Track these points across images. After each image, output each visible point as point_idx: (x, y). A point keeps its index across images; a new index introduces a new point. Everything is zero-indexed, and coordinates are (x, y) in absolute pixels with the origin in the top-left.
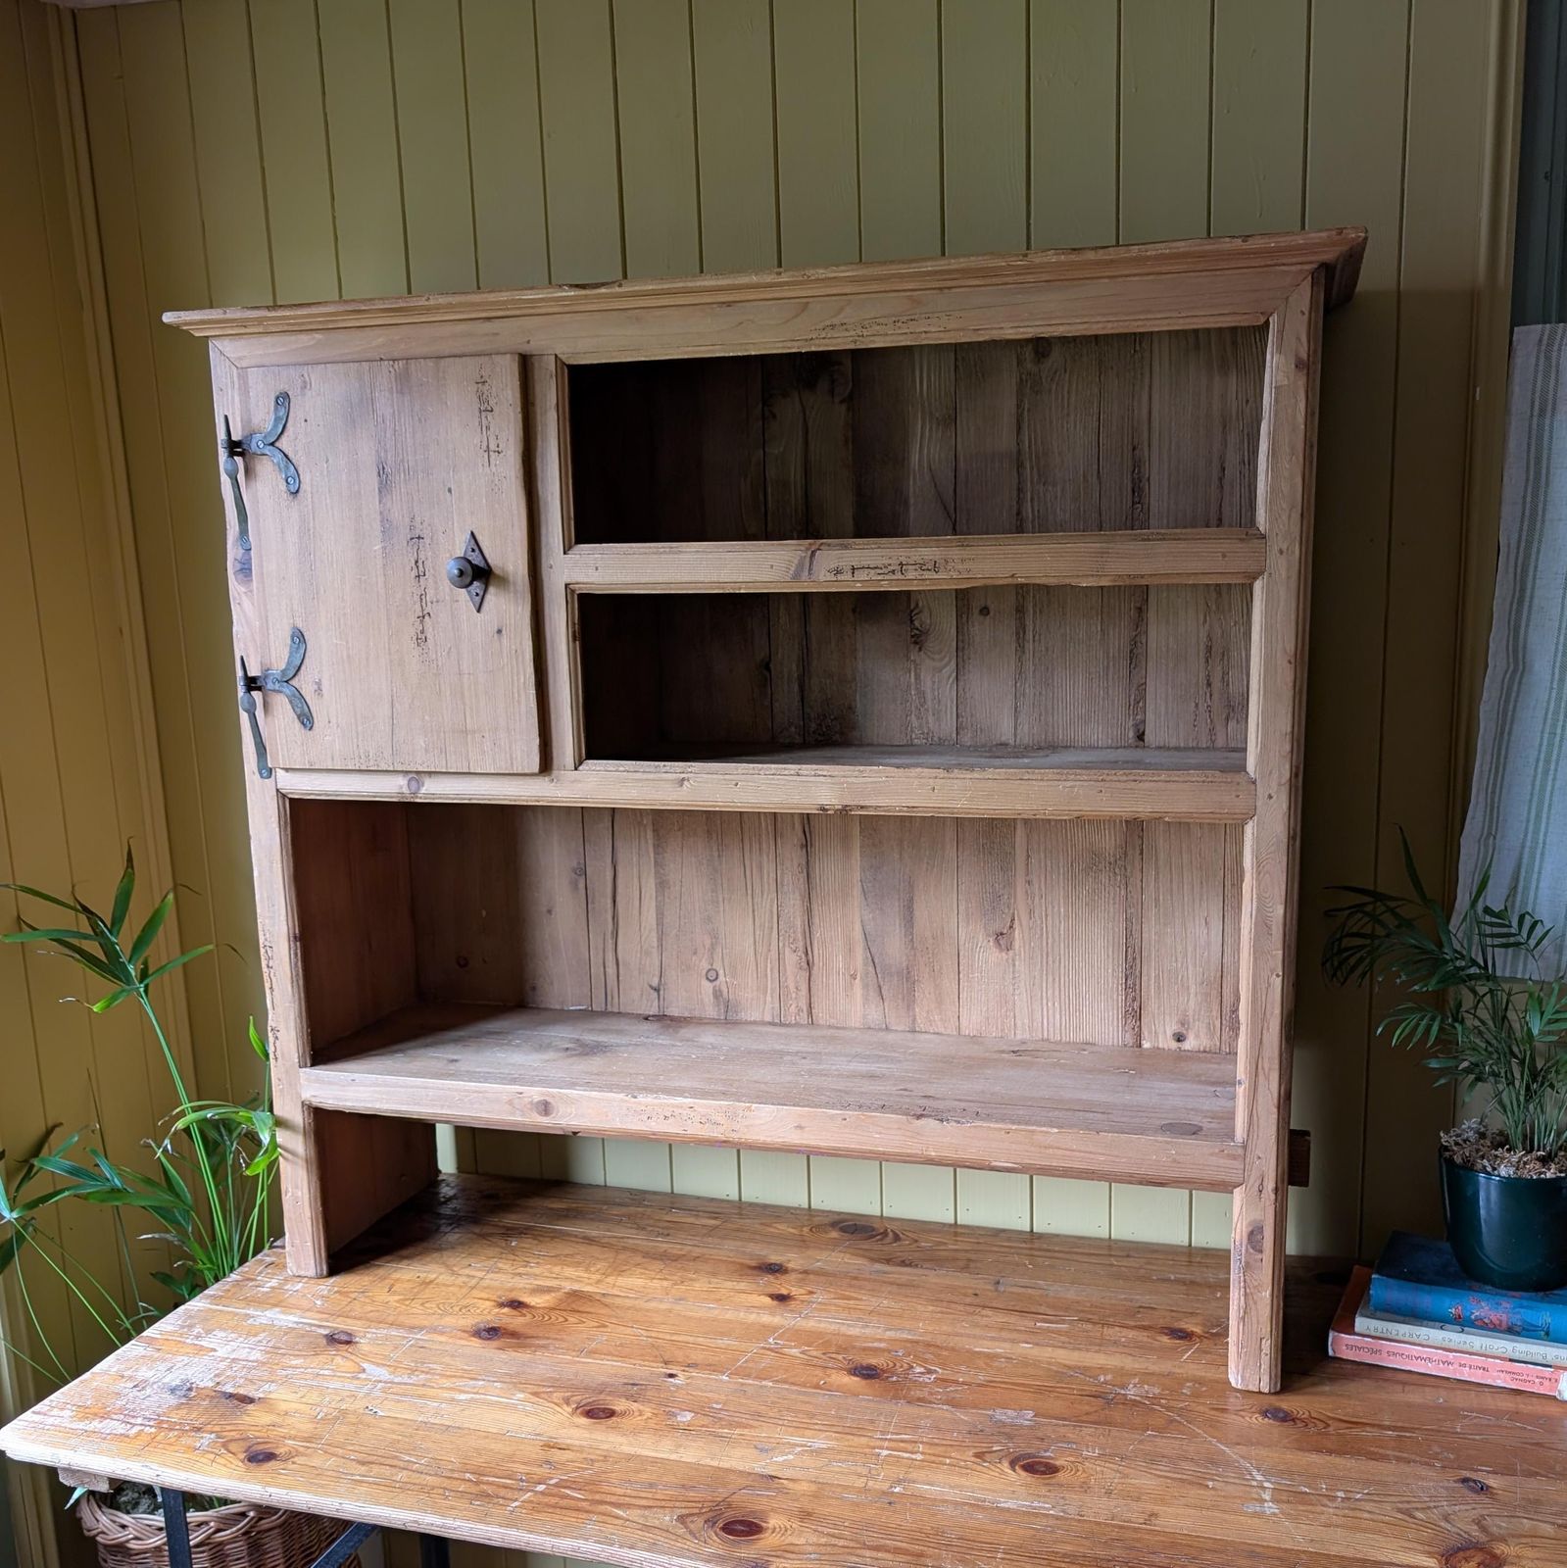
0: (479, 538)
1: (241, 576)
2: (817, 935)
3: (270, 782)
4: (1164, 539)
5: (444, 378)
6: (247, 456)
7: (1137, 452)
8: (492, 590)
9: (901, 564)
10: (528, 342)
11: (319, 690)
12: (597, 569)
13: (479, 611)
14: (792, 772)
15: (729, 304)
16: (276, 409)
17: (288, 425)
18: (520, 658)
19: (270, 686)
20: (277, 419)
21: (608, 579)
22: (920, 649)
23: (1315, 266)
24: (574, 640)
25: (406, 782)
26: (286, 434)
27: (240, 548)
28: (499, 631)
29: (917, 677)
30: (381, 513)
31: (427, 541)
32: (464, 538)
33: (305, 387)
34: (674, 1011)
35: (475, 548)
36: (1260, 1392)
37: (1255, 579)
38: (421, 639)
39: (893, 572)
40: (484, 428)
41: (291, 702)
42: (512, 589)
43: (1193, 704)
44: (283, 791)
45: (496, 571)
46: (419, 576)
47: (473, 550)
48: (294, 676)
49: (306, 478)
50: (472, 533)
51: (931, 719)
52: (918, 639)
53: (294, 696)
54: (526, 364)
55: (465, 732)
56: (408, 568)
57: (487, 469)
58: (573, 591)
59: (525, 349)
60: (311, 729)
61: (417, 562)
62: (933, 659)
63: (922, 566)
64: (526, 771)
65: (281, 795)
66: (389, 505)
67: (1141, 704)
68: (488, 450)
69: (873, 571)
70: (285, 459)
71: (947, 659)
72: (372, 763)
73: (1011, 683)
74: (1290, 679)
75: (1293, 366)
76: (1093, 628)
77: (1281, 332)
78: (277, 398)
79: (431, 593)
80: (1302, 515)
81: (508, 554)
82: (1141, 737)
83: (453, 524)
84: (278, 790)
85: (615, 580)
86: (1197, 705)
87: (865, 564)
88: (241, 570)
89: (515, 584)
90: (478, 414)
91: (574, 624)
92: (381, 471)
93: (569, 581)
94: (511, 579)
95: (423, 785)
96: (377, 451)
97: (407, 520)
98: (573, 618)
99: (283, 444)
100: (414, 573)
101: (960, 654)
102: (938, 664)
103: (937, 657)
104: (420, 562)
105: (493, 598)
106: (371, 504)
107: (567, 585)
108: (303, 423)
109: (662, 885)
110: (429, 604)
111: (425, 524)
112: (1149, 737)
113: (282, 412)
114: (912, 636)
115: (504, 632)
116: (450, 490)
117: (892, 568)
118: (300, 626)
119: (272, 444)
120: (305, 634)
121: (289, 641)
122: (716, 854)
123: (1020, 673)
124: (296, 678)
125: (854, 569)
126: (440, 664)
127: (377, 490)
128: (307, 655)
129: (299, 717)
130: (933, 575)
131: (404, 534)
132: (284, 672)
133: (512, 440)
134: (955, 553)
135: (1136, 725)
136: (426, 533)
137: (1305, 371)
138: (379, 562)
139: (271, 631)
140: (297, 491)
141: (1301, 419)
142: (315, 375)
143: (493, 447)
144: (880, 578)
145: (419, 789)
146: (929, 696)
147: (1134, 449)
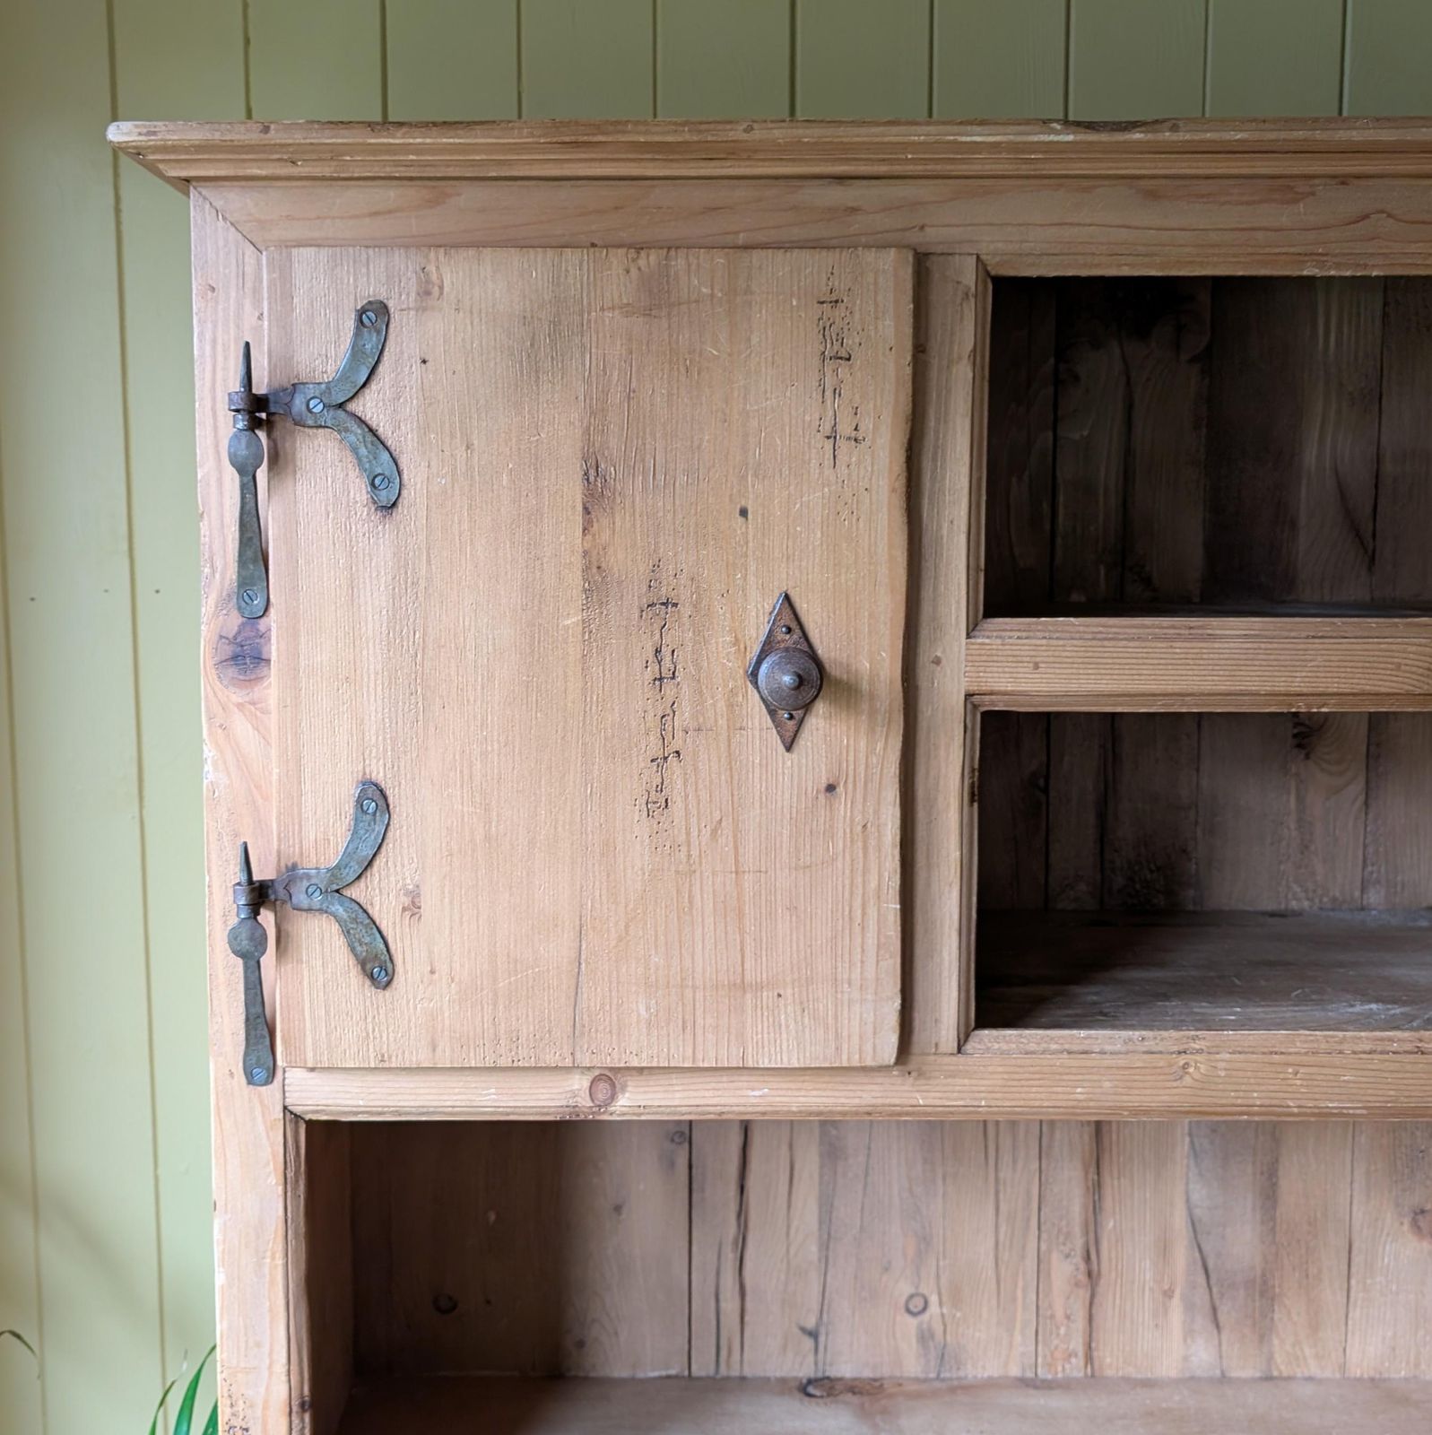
0: (802, 606)
1: (232, 671)
3: (271, 1092)
5: (748, 291)
6: (281, 426)
8: (820, 707)
10: (922, 228)
11: (413, 908)
12: (1036, 666)
13: (789, 748)
14: (1408, 1047)
16: (358, 334)
17: (381, 368)
18: (872, 842)
19: (300, 898)
20: (358, 356)
21: (1059, 687)
24: (972, 801)
25: (586, 1084)
26: (374, 386)
27: (235, 613)
28: (831, 788)
30: (585, 553)
31: (686, 610)
32: (768, 608)
33: (428, 293)
35: (794, 625)
38: (657, 802)
40: (829, 393)
41: (347, 933)
42: (865, 706)
44: (297, 1110)
45: (833, 670)
46: (661, 679)
47: (789, 630)
48: (359, 877)
49: (414, 475)
50: (787, 597)
53: (355, 920)
54: (923, 267)
55: (743, 987)
56: (638, 664)
57: (828, 472)
58: (975, 707)
59: (915, 238)
60: (389, 983)
61: (658, 651)
64: (869, 1062)
65: (291, 1116)
66: (605, 536)
68: (832, 436)
70: (369, 438)
72: (523, 1053)
78: (361, 313)
79: (684, 716)
83: (745, 578)
84: (285, 1108)
85: (1074, 687)
88: (235, 658)
89: (872, 697)
90: (816, 361)
91: (973, 771)
92: (592, 471)
93: (974, 688)
94: (865, 686)
95: (624, 1089)
96: (586, 432)
97: (644, 568)
98: (972, 759)
99: (370, 406)
100: (653, 670)
104: (666, 652)
105: (821, 723)
106: (564, 534)
107: (968, 696)
108: (417, 366)
110: (679, 734)
111: (683, 579)
113: (371, 342)
115: (840, 789)
116: (744, 513)
118: (378, 775)
119: (341, 406)
120: (389, 793)
121: (350, 808)
124: (362, 883)
126: (695, 853)
127: (580, 508)
128: (390, 834)
129: (363, 964)
131: (635, 595)
132: (334, 872)
133: (887, 417)
136: (685, 596)
138: (574, 650)
139: (307, 787)
140: (394, 504)
142: (454, 273)
143: (845, 428)
145: (613, 1097)
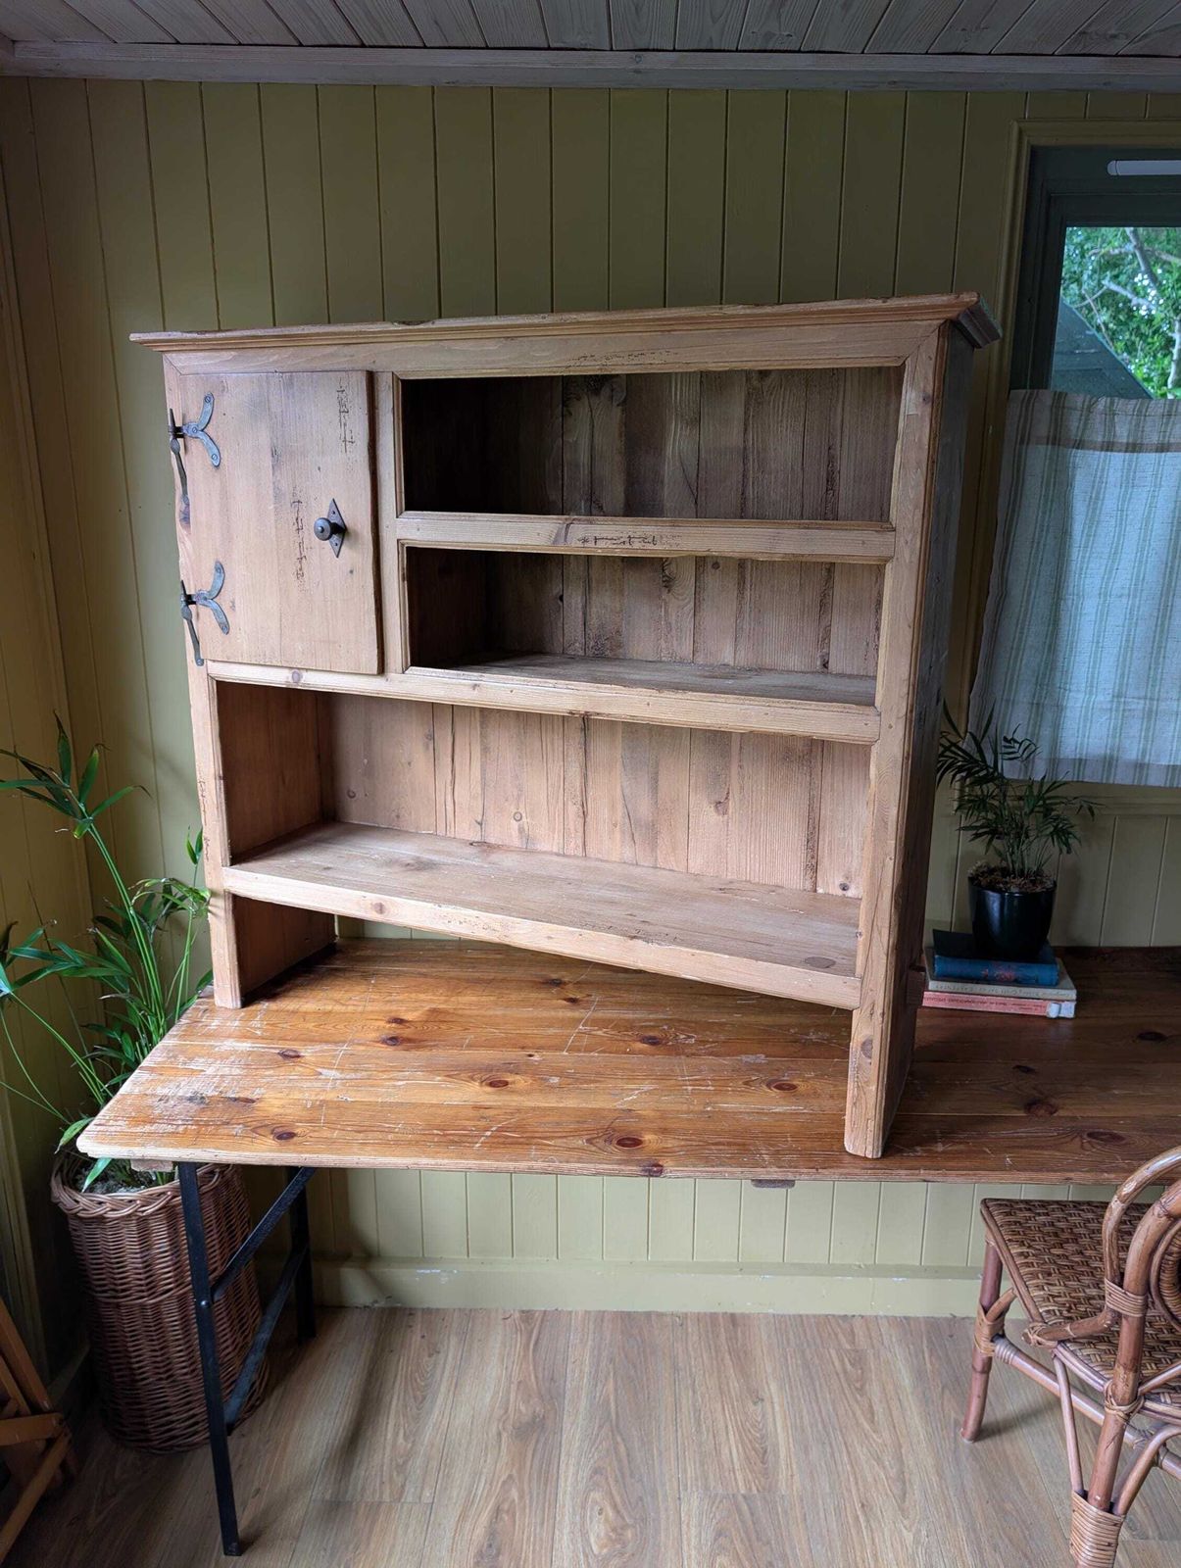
0: (338, 504)
1: (184, 523)
2: (590, 793)
3: (203, 669)
4: (817, 528)
5: (316, 387)
6: (185, 438)
7: (831, 451)
8: (346, 542)
9: (629, 537)
10: (374, 362)
11: (233, 607)
12: (419, 529)
13: (337, 557)
15: (512, 338)
16: (205, 406)
17: (213, 416)
18: (365, 592)
19: (201, 602)
20: (204, 412)
21: (426, 538)
22: (669, 591)
23: (942, 321)
24: (404, 581)
25: (291, 674)
26: (211, 423)
27: (183, 503)
28: (351, 572)
29: (666, 612)
30: (274, 483)
31: (304, 504)
32: (328, 505)
33: (224, 390)
34: (492, 840)
35: (335, 511)
36: (865, 1157)
37: (887, 561)
38: (300, 574)
39: (624, 543)
40: (343, 424)
41: (216, 614)
42: (360, 542)
43: (865, 643)
44: (212, 676)
45: (349, 528)
46: (298, 530)
47: (334, 513)
48: (217, 596)
49: (224, 455)
50: (333, 500)
51: (675, 643)
52: (668, 583)
53: (218, 610)
54: (371, 378)
55: (328, 642)
56: (291, 524)
57: (344, 455)
58: (403, 545)
59: (373, 368)
60: (228, 634)
61: (297, 519)
62: (678, 599)
63: (644, 539)
64: (369, 672)
65: (211, 678)
66: (279, 477)
67: (826, 641)
68: (345, 441)
69: (610, 542)
70: (211, 441)
71: (686, 601)
72: (267, 659)
73: (733, 620)
74: (909, 639)
75: (921, 400)
76: (794, 582)
77: (914, 372)
78: (206, 398)
79: (305, 542)
80: (923, 515)
81: (358, 517)
82: (825, 665)
83: (321, 492)
84: (208, 675)
85: (430, 538)
86: (868, 644)
87: (605, 536)
88: (184, 519)
89: (363, 540)
90: (338, 413)
91: (403, 569)
92: (274, 453)
93: (399, 537)
94: (361, 536)
95: (302, 677)
96: (271, 439)
97: (291, 489)
98: (403, 564)
99: (210, 430)
100: (296, 527)
101: (697, 596)
102: (682, 603)
103: (680, 598)
104: (299, 520)
105: (347, 547)
106: (268, 477)
107: (398, 540)
108: (223, 415)
109: (485, 750)
110: (305, 550)
111: (303, 492)
112: (832, 665)
113: (209, 408)
114: (664, 582)
115: (354, 572)
116: (319, 469)
117: (622, 540)
118: (221, 560)
119: (202, 430)
120: (224, 566)
121: (214, 571)
122: (522, 731)
123: (740, 612)
124: (219, 597)
125: (596, 539)
126: (312, 593)
127: (271, 466)
128: (225, 581)
129: (221, 626)
130: (651, 546)
131: (289, 498)
132: (210, 592)
133: (361, 434)
134: (667, 530)
135: (822, 657)
136: (303, 499)
137: (930, 404)
138: (273, 518)
139: (202, 563)
140: (219, 466)
141: (926, 440)
143: (348, 438)
144: (614, 546)
145: (299, 679)
146: (673, 625)
147: (829, 449)
